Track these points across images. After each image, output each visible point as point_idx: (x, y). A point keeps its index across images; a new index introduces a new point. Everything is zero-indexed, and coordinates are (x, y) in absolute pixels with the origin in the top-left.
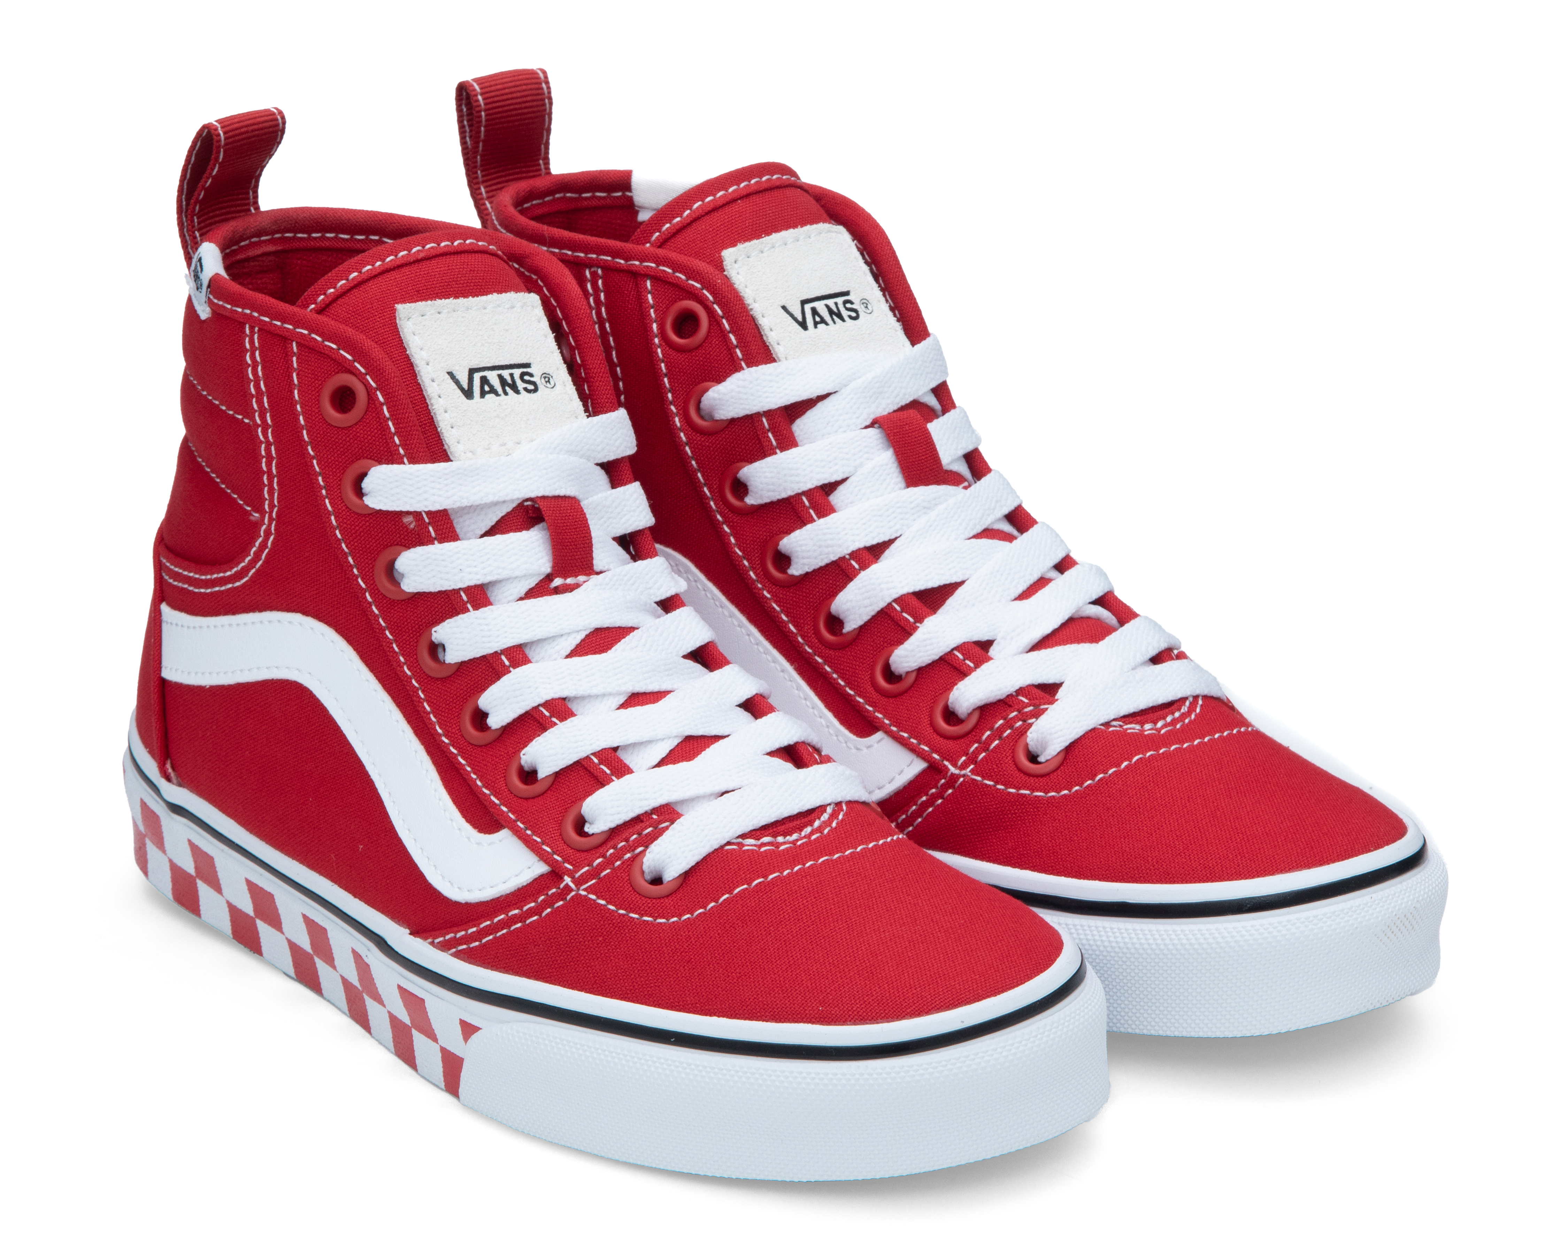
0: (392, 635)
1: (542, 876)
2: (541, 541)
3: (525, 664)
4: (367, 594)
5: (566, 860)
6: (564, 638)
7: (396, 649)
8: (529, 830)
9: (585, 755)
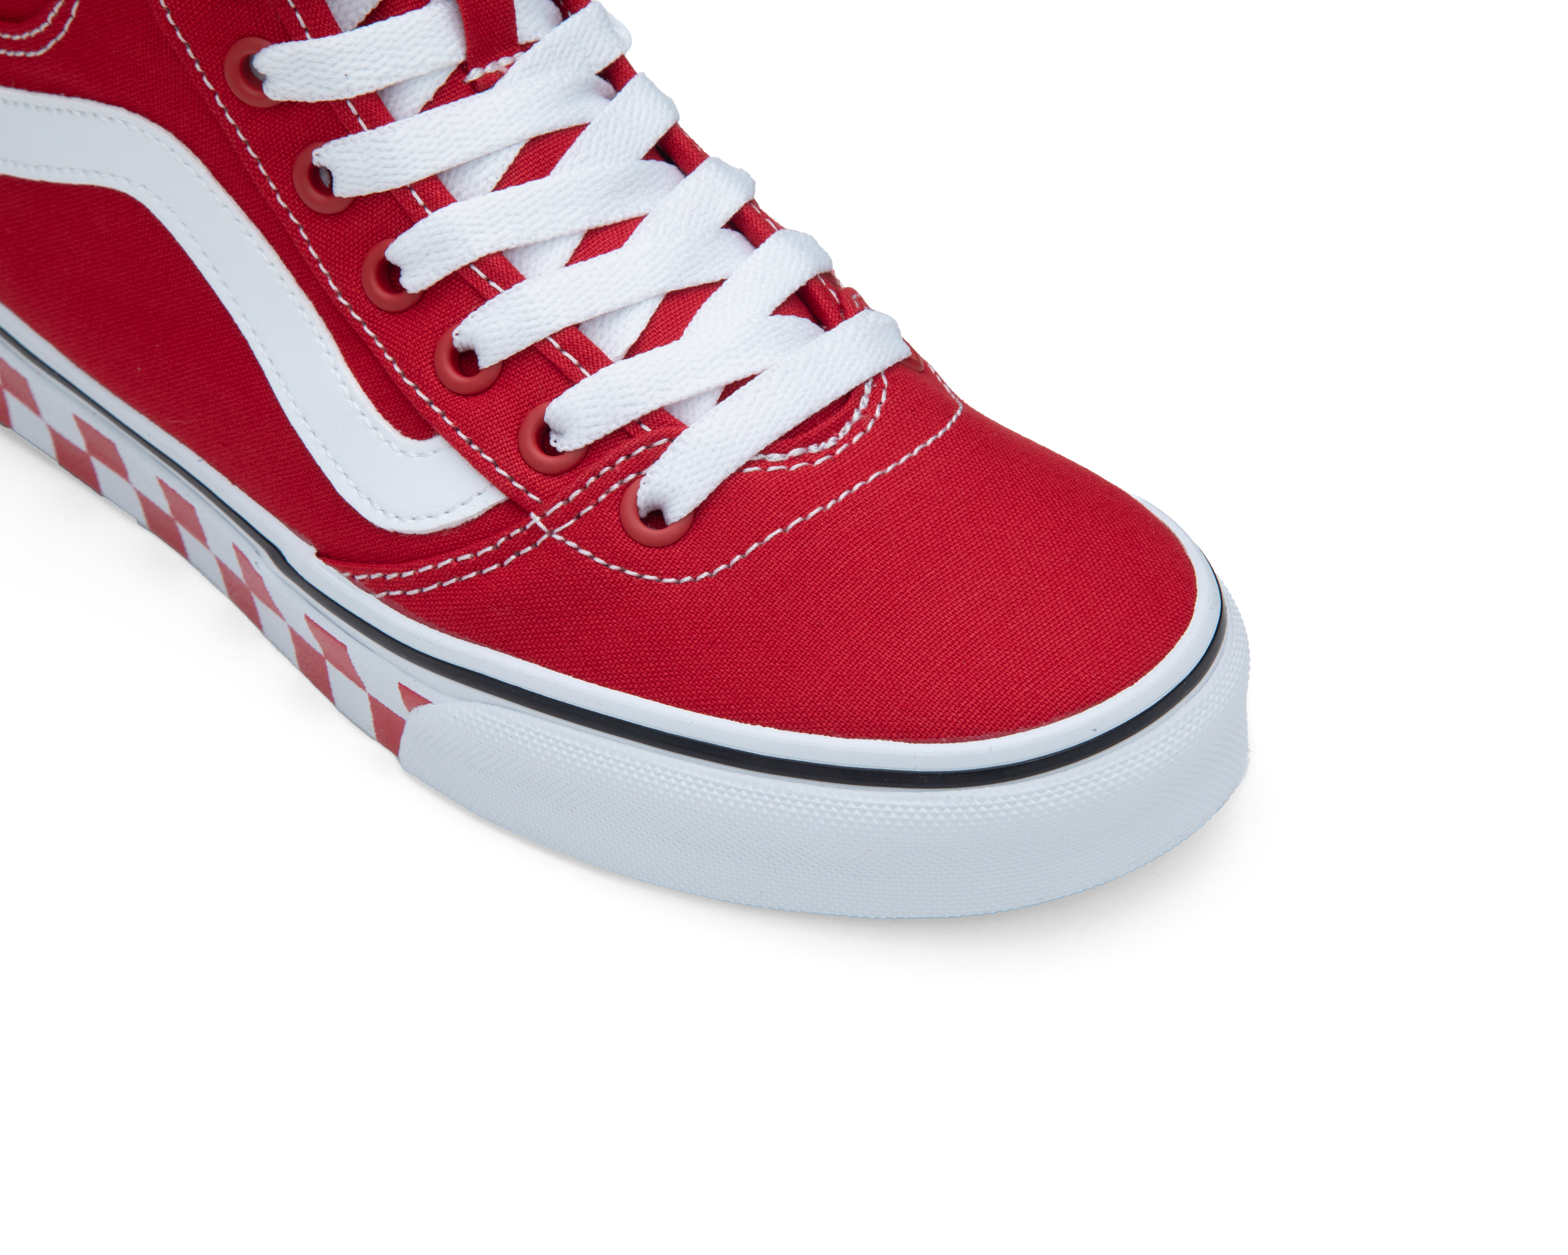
0: (256, 153)
1: (498, 506)
2: (449, 18)
3: (446, 205)
4: (217, 98)
5: (530, 489)
6: (493, 158)
7: (264, 172)
8: (476, 444)
9: (542, 338)
